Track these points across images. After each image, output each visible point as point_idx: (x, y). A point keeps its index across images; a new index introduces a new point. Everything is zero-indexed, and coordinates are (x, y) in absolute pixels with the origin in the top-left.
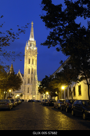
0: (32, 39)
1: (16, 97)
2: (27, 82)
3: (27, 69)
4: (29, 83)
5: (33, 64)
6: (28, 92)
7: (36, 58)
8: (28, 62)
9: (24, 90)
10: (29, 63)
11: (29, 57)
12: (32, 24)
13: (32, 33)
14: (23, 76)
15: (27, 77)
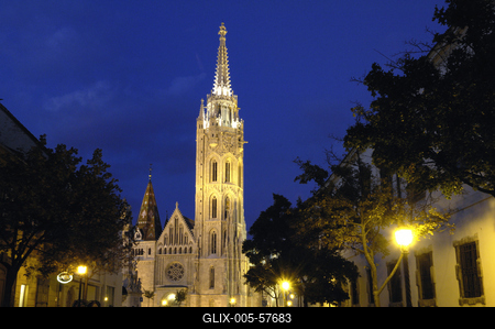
0: (222, 90)
2: (206, 249)
3: (206, 200)
4: (214, 251)
5: (227, 180)
6: (212, 286)
7: (241, 160)
8: (207, 176)
9: (198, 279)
10: (215, 179)
11: (213, 155)
12: (223, 32)
13: (223, 67)
14: (191, 226)
15: (207, 229)
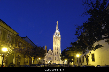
0: (57, 31)
1: (48, 62)
2: (55, 55)
3: (55, 47)
4: (56, 55)
5: (58, 44)
6: (56, 60)
7: (60, 41)
9: (53, 59)
10: (56, 44)
11: (56, 41)
12: (57, 22)
13: (57, 27)
14: (52, 51)
15: (55, 51)
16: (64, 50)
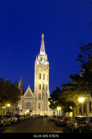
0: (43, 53)
1: (26, 113)
2: (38, 98)
5: (44, 79)
6: (39, 108)
7: (48, 73)
9: (35, 106)
10: (40, 78)
11: (40, 72)
12: (43, 36)
13: (43, 46)
14: (33, 92)
15: (38, 92)
16: (56, 89)
